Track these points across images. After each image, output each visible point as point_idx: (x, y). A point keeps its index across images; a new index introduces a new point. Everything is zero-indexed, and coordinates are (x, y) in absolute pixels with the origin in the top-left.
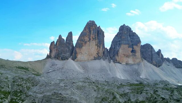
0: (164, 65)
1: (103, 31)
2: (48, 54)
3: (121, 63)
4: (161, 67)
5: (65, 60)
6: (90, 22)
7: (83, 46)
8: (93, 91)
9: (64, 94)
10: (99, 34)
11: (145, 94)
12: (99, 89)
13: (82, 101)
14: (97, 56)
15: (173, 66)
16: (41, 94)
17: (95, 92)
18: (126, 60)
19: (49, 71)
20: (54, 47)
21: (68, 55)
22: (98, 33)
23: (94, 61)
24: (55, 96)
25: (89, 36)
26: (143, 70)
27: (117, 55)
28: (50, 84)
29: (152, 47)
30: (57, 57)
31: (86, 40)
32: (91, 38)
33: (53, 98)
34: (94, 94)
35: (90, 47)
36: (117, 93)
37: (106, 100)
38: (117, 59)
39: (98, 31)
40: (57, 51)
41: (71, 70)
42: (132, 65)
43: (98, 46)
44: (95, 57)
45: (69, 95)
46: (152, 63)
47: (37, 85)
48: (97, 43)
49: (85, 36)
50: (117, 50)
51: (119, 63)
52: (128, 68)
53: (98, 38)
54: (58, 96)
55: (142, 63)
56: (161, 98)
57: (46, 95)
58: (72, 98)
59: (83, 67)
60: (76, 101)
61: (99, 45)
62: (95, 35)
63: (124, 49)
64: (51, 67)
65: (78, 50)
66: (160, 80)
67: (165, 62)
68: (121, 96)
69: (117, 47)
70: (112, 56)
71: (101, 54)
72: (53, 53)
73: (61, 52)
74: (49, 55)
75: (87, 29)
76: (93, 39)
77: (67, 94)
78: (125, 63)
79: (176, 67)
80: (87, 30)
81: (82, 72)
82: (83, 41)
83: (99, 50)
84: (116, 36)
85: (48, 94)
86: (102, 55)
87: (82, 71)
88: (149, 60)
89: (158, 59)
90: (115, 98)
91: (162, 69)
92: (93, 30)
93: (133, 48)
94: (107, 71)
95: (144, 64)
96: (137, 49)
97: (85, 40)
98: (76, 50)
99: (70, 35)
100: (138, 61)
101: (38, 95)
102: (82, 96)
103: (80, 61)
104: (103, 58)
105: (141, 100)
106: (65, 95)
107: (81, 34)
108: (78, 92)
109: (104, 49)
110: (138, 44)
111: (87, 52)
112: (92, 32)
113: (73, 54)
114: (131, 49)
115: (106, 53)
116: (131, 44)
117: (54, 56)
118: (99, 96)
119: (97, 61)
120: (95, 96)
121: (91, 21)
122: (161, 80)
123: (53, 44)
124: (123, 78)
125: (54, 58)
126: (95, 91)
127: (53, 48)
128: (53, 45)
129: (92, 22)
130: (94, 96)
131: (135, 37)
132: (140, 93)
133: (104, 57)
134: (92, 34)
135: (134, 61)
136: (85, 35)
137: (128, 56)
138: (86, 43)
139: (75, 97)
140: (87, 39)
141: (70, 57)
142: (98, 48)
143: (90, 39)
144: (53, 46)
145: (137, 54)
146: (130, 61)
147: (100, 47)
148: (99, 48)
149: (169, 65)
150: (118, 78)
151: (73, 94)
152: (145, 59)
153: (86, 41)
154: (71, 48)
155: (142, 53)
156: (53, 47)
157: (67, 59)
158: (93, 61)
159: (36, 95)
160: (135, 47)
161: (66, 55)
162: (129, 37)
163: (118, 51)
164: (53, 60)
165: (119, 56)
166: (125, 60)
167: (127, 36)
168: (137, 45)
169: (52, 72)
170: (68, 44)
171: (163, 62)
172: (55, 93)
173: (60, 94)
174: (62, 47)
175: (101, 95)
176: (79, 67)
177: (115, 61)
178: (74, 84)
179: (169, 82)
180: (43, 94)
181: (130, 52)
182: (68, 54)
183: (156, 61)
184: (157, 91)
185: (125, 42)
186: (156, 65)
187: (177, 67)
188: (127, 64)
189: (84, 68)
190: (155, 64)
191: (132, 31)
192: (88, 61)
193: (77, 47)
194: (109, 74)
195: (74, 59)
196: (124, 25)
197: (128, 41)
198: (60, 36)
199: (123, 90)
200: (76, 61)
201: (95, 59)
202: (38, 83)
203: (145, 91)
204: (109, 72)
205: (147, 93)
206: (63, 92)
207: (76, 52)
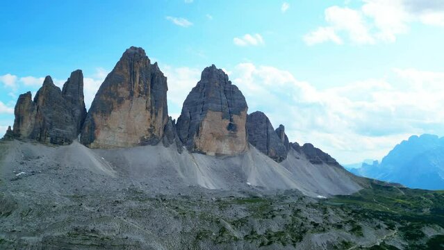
0: (290, 157)
1: (165, 75)
2: (10, 127)
3: (205, 154)
4: (284, 162)
5: (61, 143)
6: (133, 51)
7: (112, 109)
8: (172, 218)
9: (104, 230)
10: (156, 82)
11: (280, 217)
12: (184, 214)
13: (152, 244)
14: (150, 135)
15: (305, 159)
16: (34, 234)
17: (176, 221)
18: (216, 147)
19: (16, 173)
20: (30, 108)
21: (70, 132)
22: (152, 80)
23: (143, 147)
24: (80, 237)
25: (131, 84)
26: (251, 169)
27: (198, 135)
28: (53, 210)
29: (267, 121)
30: (38, 136)
31: (121, 95)
32: (135, 91)
33: (74, 242)
34: (176, 226)
35: (132, 113)
36: (225, 220)
37: (207, 237)
38: (198, 144)
39: (153, 76)
40: (39, 120)
41: (84, 170)
42: (229, 157)
43: (151, 112)
44: (142, 139)
45: (117, 232)
46: (267, 154)
47: (9, 214)
48: (149, 104)
49: (119, 85)
50: (198, 123)
51: (201, 152)
52: (221, 164)
53: (151, 92)
54: (88, 237)
55: (249, 155)
56: (312, 223)
57: (51, 237)
58: (127, 238)
59: (114, 164)
60: (138, 245)
61: (153, 108)
62: (146, 84)
63: (211, 122)
64: (22, 163)
65: (98, 119)
66: (284, 188)
67: (291, 151)
68: (234, 224)
69: (198, 116)
70: (184, 137)
71: (159, 132)
72: (25, 125)
73: (51, 123)
74: (12, 129)
75: (124, 66)
76: (140, 92)
77: (112, 231)
78: (213, 154)
79: (311, 161)
80: (126, 70)
81: (113, 176)
82: (115, 98)
83: (154, 122)
84: (194, 89)
85: (57, 234)
86: (161, 133)
87: (111, 173)
88: (261, 146)
89: (279, 144)
90: (223, 230)
91: (287, 167)
92: (140, 71)
93: (231, 120)
94: (176, 172)
95: (252, 155)
96: (240, 122)
97: (118, 94)
98: (93, 120)
99: (77, 78)
100: (240, 148)
101: (27, 238)
102: (149, 232)
103: (106, 148)
104: (163, 142)
105: (276, 231)
106: (106, 234)
107: (107, 79)
108: (136, 223)
109: (165, 120)
110: (241, 112)
111: (123, 126)
112: (138, 76)
113: (87, 128)
114: (227, 122)
115: (170, 128)
116: (227, 110)
117: (28, 132)
118: (188, 229)
119: (149, 148)
120: (179, 230)
121: (136, 48)
122: (287, 189)
123: (27, 99)
124: (212, 187)
125: (28, 138)
126: (176, 218)
127: (27, 110)
128: (27, 104)
129: (137, 51)
130: (176, 229)
131: (235, 97)
132: (270, 216)
133: (165, 138)
134: (138, 80)
135: (232, 148)
136: (120, 82)
137: (220, 138)
138: (121, 101)
139: (134, 237)
140: (125, 92)
141: (77, 137)
142: (151, 117)
143: (132, 94)
144: (26, 106)
145: (239, 134)
146: (225, 148)
147: (156, 114)
148: (154, 116)
149: (298, 158)
150: (203, 188)
151: (128, 228)
152: (255, 145)
153: (122, 98)
154: (78, 112)
155: (248, 130)
156: (26, 108)
157: (69, 142)
158: (138, 147)
159: (21, 240)
160: (235, 117)
161: (64, 131)
162: (223, 94)
163: (200, 125)
164: (25, 144)
165: (202, 138)
166: (215, 145)
167: (220, 92)
168: (239, 114)
169: (26, 176)
170: (70, 103)
171: (288, 150)
172: (76, 230)
173: (93, 231)
174: (54, 109)
175: (192, 226)
176: (102, 163)
177: (193, 149)
178: (119, 206)
179: (301, 192)
180: (42, 236)
181: (225, 129)
182: (70, 129)
183: (276, 149)
184: (299, 210)
185: (215, 105)
186: (274, 158)
187: (313, 162)
188: (218, 155)
189: (117, 164)
190: (274, 154)
191: (230, 82)
192: (126, 147)
193: (97, 113)
194: (181, 180)
195: (87, 142)
196: (213, 66)
197: (221, 104)
198: (48, 81)
199: (232, 212)
200: (94, 148)
201: (144, 143)
202: (14, 208)
203: (277, 211)
204: (181, 174)
205: (284, 216)
206: (100, 227)
207: (94, 124)
